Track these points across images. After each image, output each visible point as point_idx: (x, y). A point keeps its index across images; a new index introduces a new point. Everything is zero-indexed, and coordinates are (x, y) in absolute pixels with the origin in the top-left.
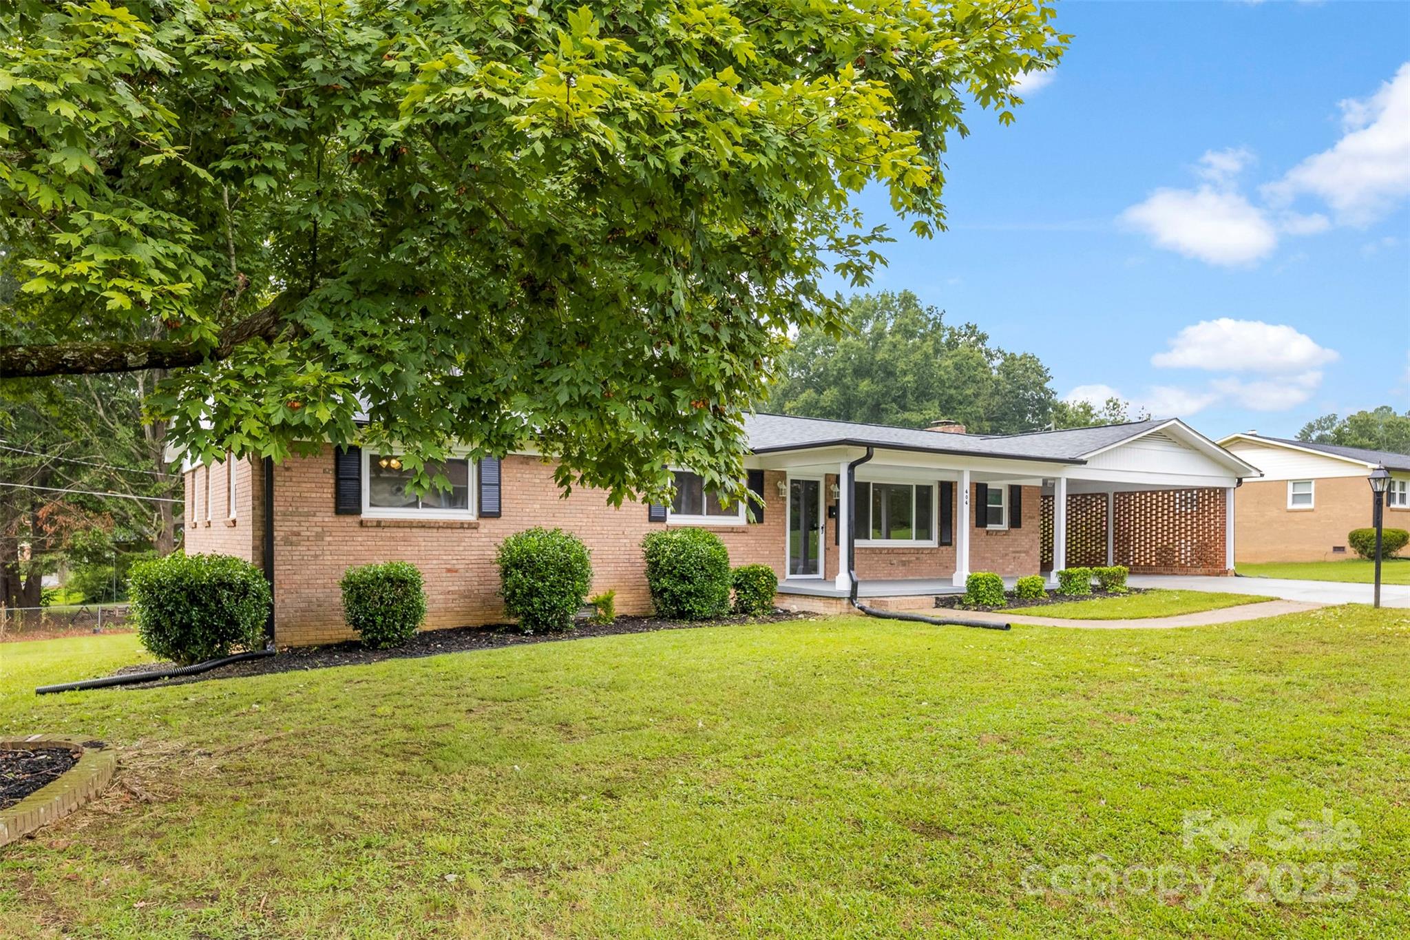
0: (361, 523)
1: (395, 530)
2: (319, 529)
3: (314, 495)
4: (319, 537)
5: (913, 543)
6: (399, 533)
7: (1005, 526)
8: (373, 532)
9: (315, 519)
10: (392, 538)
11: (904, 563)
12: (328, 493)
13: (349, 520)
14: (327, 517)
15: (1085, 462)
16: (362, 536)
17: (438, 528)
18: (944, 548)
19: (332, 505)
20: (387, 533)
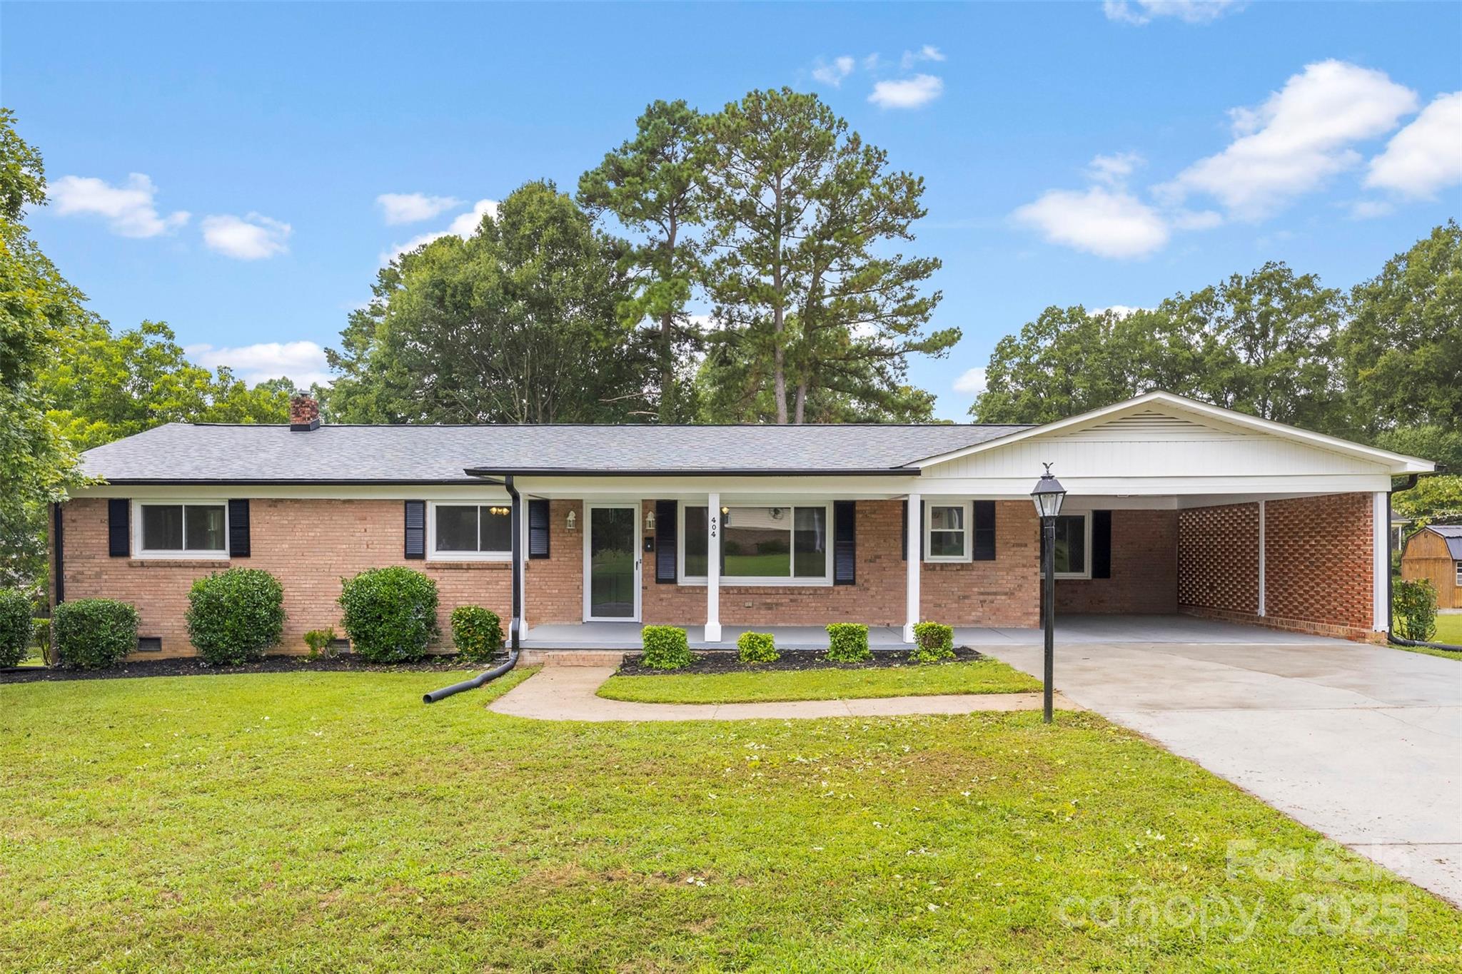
0: (131, 565)
1: (158, 569)
2: (98, 569)
3: (94, 541)
4: (98, 575)
5: (791, 581)
6: (161, 572)
7: (967, 557)
8: (141, 571)
9: (96, 561)
10: (156, 577)
11: (769, 607)
12: (104, 539)
13: (121, 561)
14: (104, 559)
15: (917, 472)
16: (132, 576)
17: (194, 567)
18: (841, 588)
19: (107, 549)
20: (152, 572)
